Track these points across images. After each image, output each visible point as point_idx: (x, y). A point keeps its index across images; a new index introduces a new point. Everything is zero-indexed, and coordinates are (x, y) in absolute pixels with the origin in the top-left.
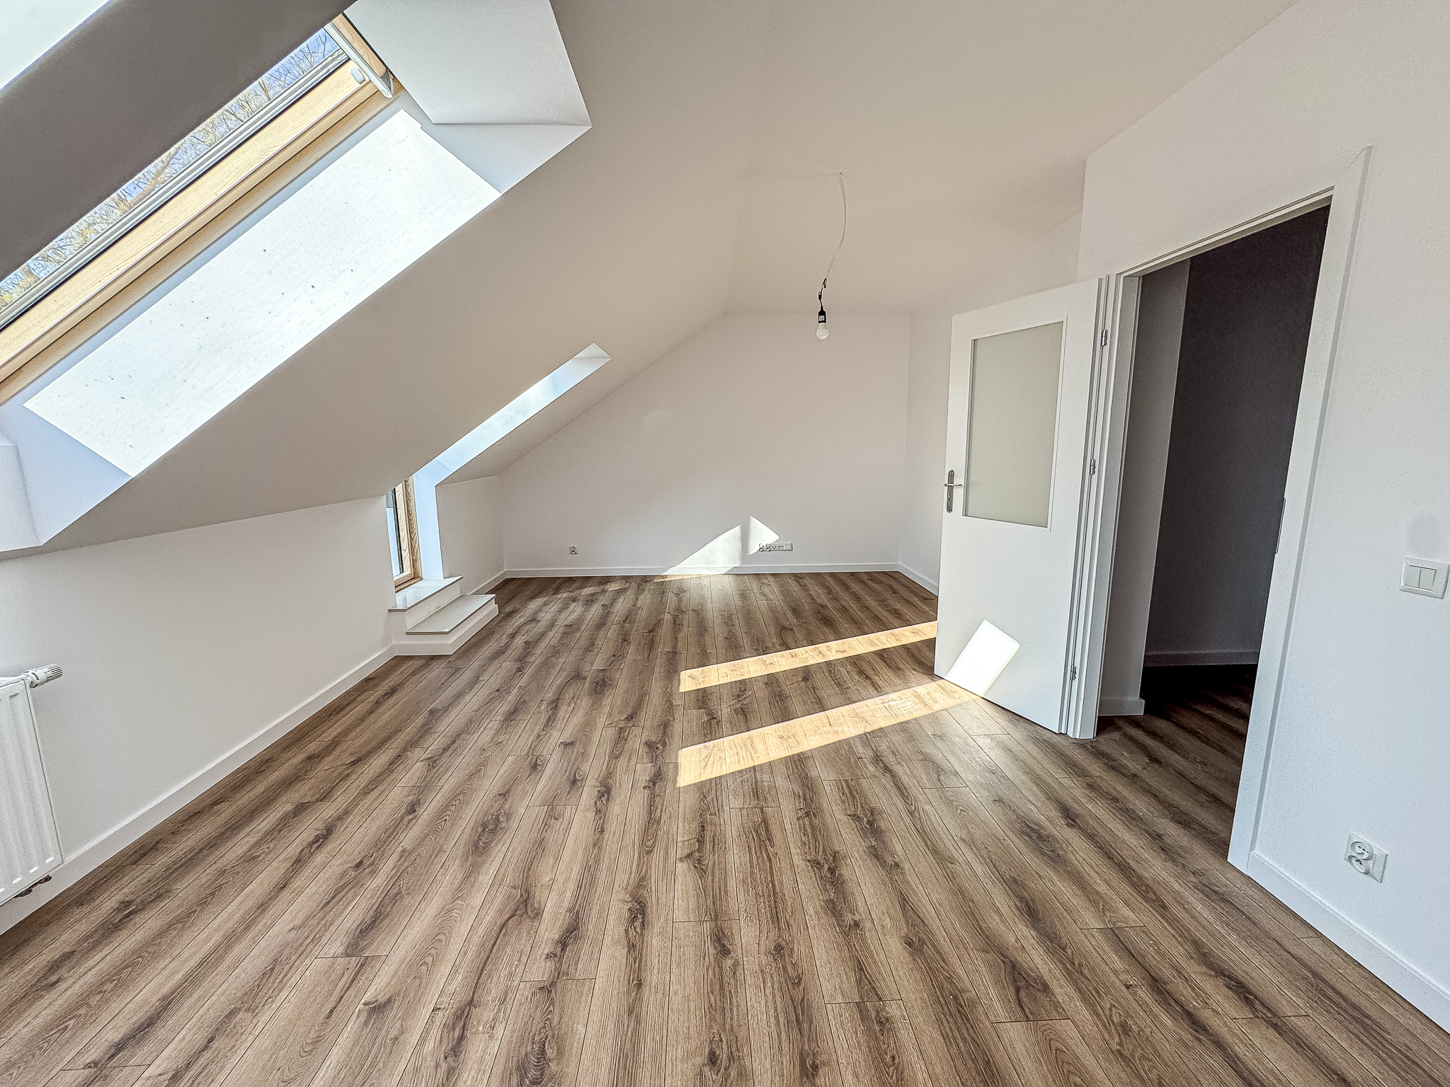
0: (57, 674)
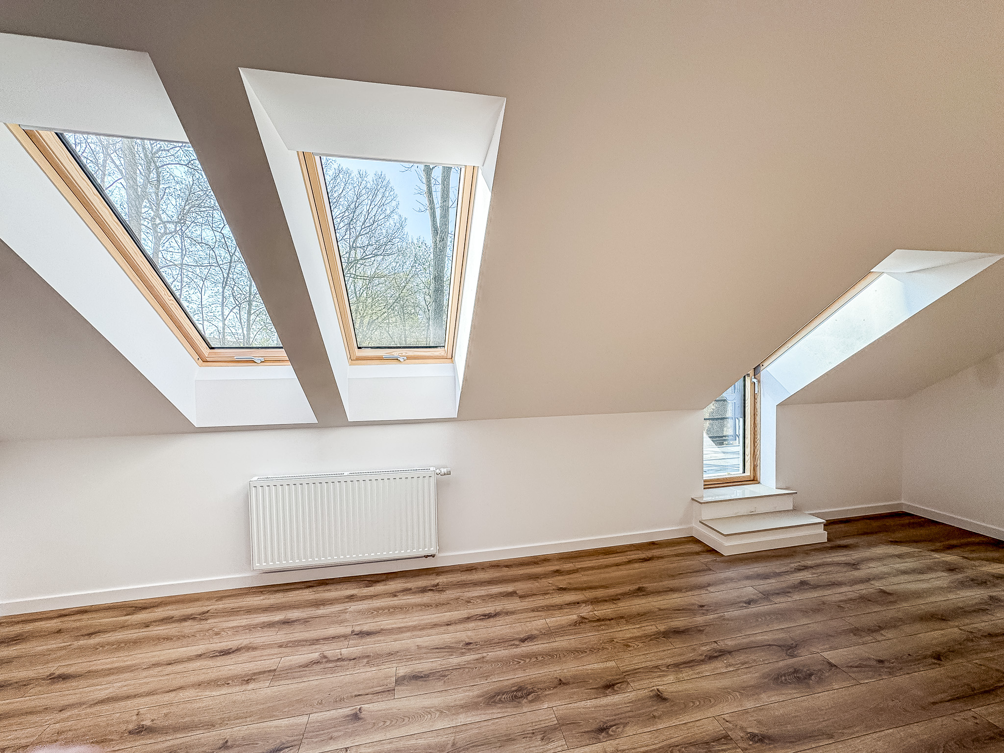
0: (449, 473)
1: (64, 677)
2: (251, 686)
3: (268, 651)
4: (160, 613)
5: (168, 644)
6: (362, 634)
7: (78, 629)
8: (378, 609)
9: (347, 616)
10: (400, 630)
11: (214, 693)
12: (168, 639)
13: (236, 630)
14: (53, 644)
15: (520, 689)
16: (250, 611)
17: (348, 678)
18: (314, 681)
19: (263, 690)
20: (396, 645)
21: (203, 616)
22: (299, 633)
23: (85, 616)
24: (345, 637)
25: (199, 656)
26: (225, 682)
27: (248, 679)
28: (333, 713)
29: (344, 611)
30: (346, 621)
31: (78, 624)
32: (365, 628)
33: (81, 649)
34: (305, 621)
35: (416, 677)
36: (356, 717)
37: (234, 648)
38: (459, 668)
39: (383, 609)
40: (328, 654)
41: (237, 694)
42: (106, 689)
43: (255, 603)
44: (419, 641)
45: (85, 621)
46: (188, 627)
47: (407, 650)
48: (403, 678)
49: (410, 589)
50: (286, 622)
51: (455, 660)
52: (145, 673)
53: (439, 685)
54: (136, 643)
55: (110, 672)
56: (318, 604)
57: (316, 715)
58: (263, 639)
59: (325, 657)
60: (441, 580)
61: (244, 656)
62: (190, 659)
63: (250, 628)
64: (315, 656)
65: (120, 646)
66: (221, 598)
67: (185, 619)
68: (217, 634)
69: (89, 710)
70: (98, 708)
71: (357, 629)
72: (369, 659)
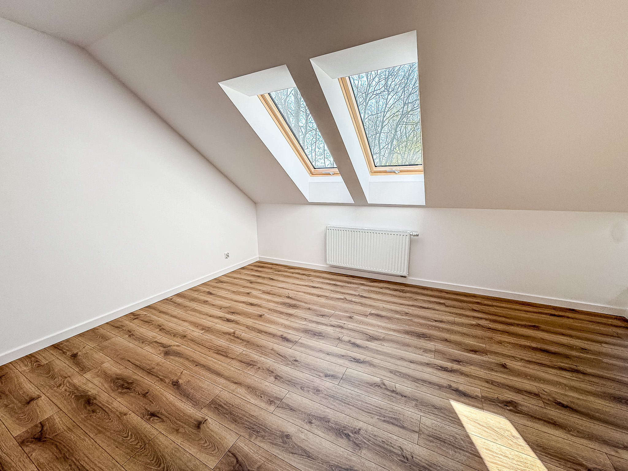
0: (417, 235)
1: (272, 279)
2: (319, 298)
3: (326, 291)
4: (297, 271)
5: (298, 280)
6: (362, 296)
7: (276, 269)
8: (372, 291)
9: (358, 289)
10: (378, 300)
11: (308, 296)
12: (298, 278)
13: (319, 282)
14: (270, 271)
15: (423, 335)
16: (323, 278)
17: (352, 307)
18: (340, 304)
19: (323, 300)
20: (374, 304)
21: (309, 275)
22: (339, 289)
23: (277, 266)
24: (355, 295)
25: (306, 286)
26: (312, 294)
27: (319, 296)
28: (344, 314)
29: (358, 288)
30: (357, 291)
31: (276, 268)
32: (364, 295)
33: (277, 274)
34: (342, 286)
35: (378, 315)
36: (351, 317)
37: (317, 287)
38: (398, 319)
39: (374, 291)
40: (347, 298)
41: (315, 298)
42: (281, 285)
43: (327, 276)
44: (384, 306)
45: (277, 267)
46: (304, 277)
47: (379, 307)
48: (373, 314)
49: (390, 288)
50: (335, 285)
51: (397, 316)
52: (291, 285)
53: (387, 321)
54: (289, 277)
55: (282, 282)
56: (348, 283)
57: (337, 312)
58: (326, 287)
59: (346, 299)
60: (406, 288)
61: (319, 290)
62: (303, 285)
63: (322, 283)
64: (343, 297)
65: (285, 276)
66: (315, 272)
67: (304, 275)
68: (312, 281)
69: (277, 288)
70: (279, 289)
71: (361, 294)
72: (362, 304)
